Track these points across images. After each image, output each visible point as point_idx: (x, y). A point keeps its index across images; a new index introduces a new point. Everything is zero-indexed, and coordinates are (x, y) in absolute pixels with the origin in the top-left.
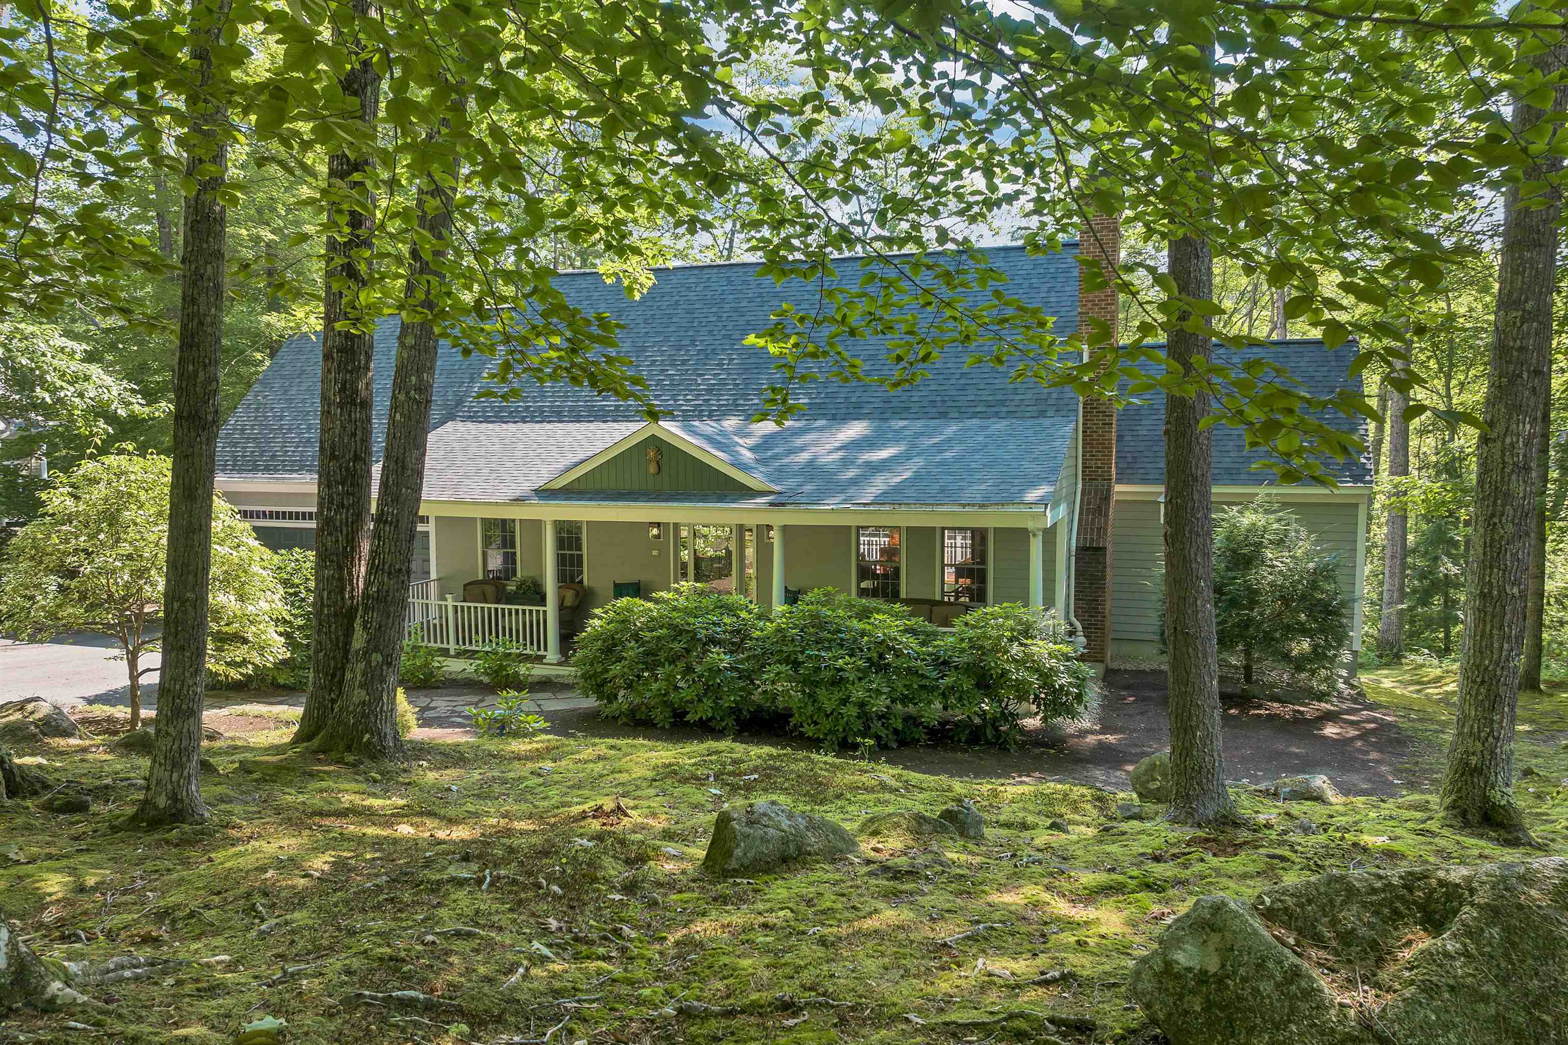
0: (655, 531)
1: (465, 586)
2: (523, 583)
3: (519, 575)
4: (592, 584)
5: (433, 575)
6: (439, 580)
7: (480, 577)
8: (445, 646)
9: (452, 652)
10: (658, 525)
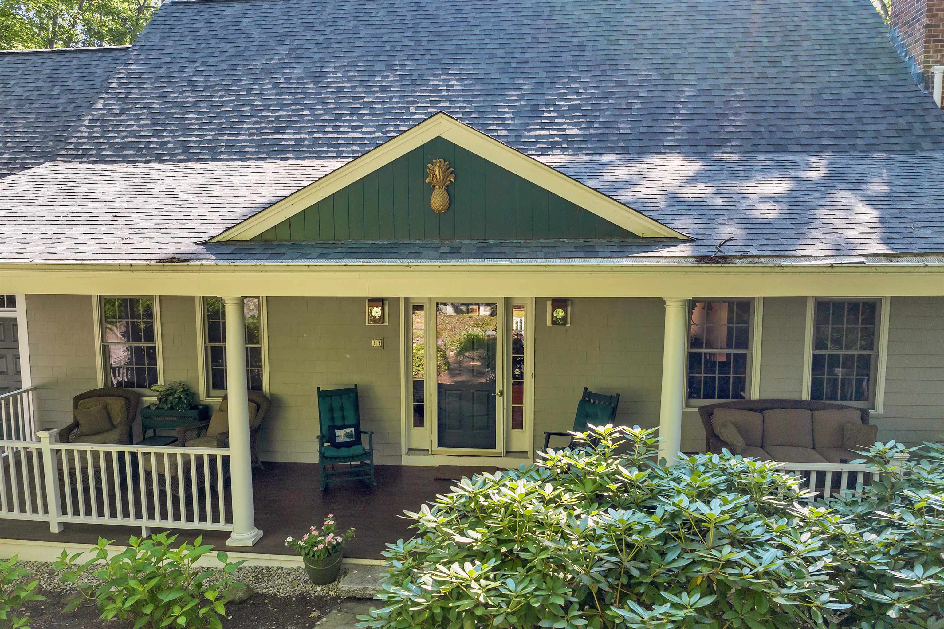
0: (377, 312)
1: (78, 399)
2: (170, 392)
3: (161, 380)
4: (278, 390)
5: (26, 382)
6: (35, 389)
7: (100, 384)
8: (40, 517)
9: (54, 529)
10: (380, 301)
